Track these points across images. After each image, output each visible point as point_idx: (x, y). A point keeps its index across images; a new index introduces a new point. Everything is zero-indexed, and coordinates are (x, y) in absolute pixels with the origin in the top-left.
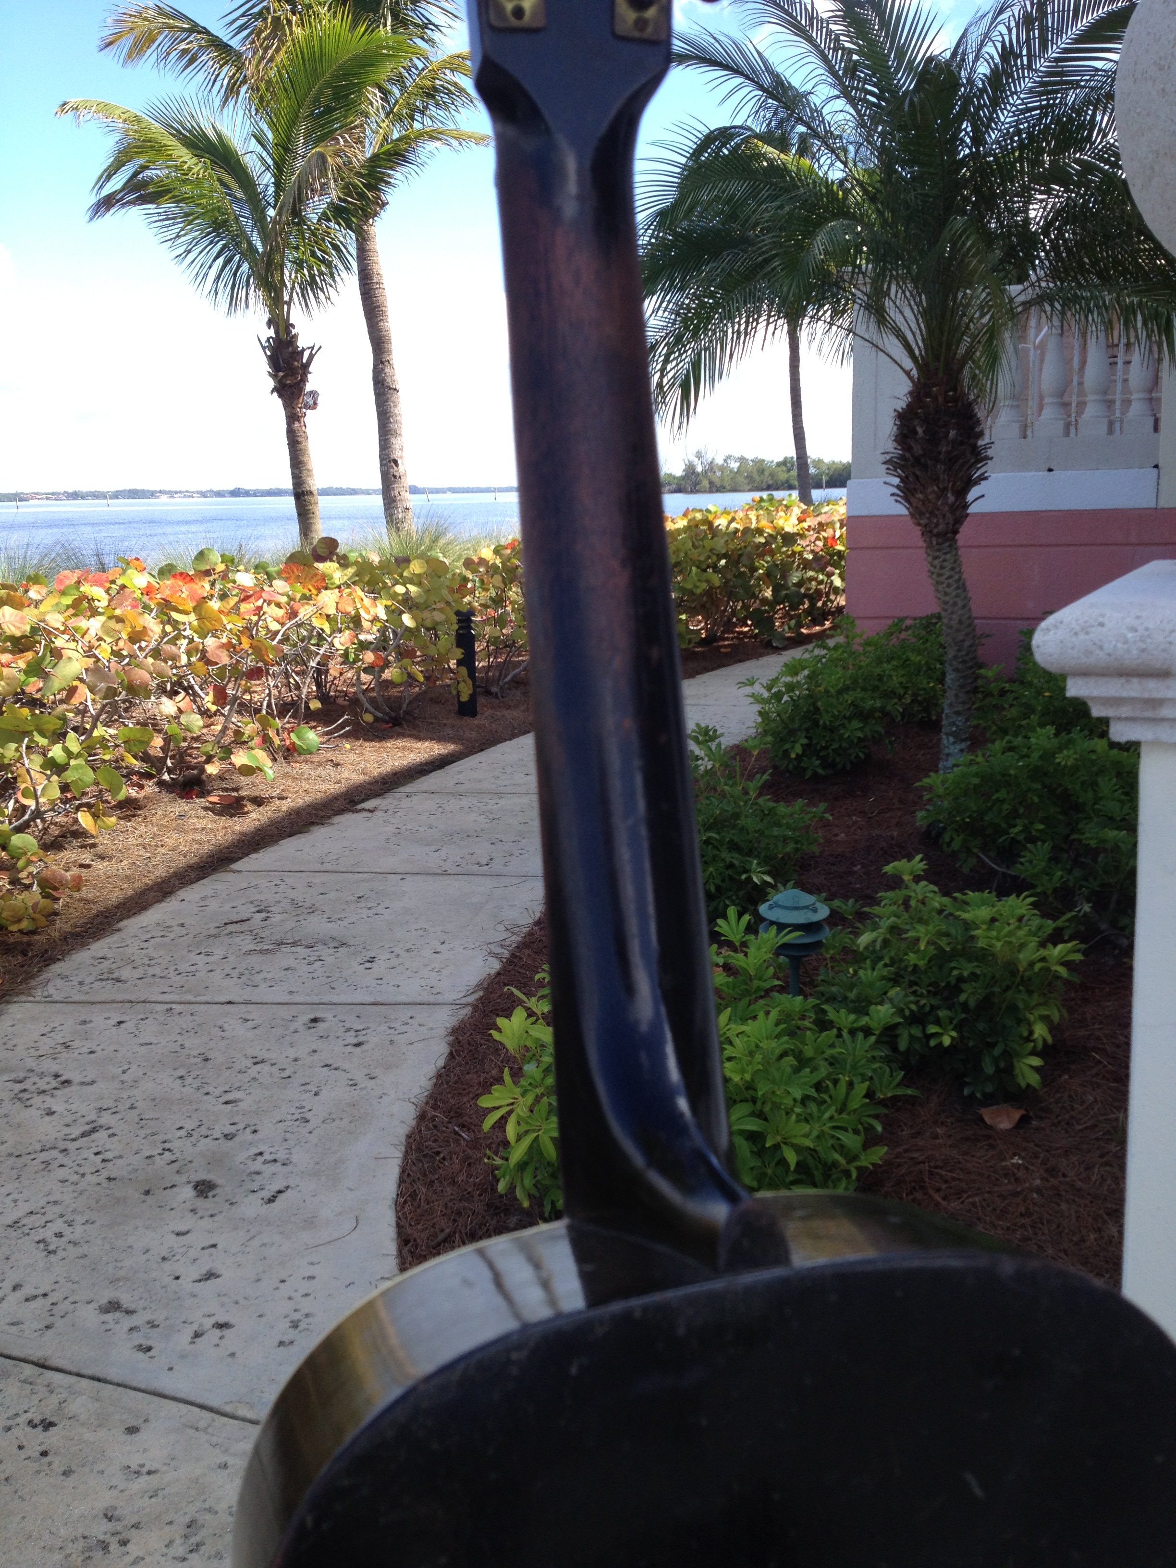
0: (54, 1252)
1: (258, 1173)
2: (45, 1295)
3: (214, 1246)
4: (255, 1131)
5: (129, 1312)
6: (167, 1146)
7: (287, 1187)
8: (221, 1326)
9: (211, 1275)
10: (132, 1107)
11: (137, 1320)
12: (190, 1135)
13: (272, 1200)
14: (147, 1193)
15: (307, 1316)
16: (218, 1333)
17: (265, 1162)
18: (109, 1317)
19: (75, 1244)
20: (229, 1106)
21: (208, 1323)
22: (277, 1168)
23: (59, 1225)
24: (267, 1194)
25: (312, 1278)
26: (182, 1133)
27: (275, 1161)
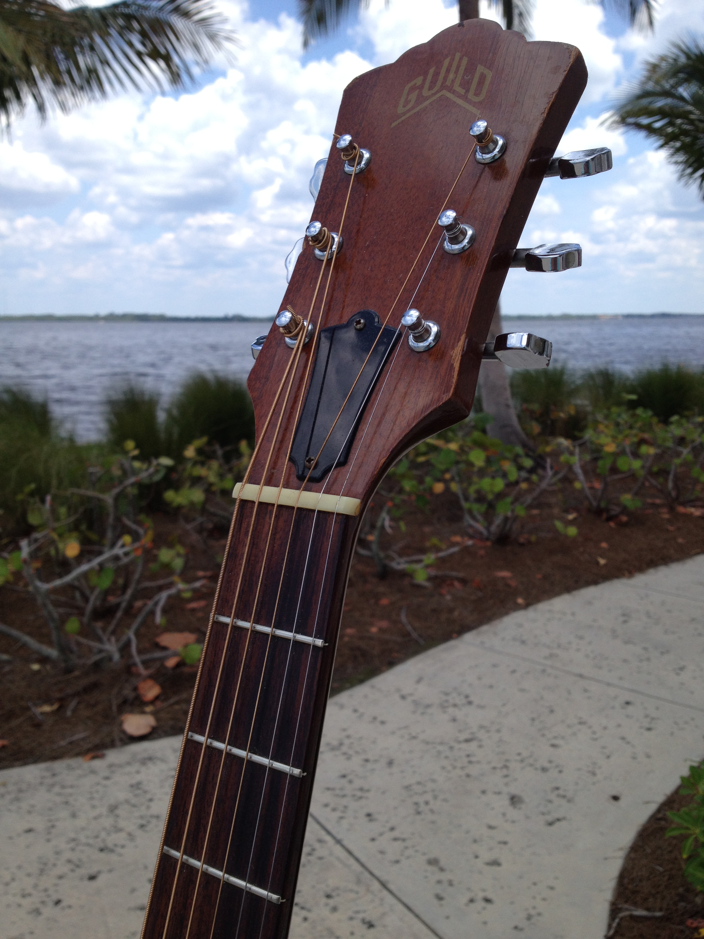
0: (419, 813)
1: (550, 801)
2: (404, 840)
3: (505, 843)
4: (560, 772)
5: (442, 870)
6: (508, 764)
7: (564, 818)
8: (488, 900)
9: (496, 863)
10: (498, 731)
11: (445, 877)
12: (522, 761)
13: (551, 824)
14: (484, 792)
15: (539, 914)
16: (483, 904)
17: (558, 796)
18: (431, 868)
19: (432, 811)
20: (552, 749)
21: (481, 895)
22: (563, 802)
23: (428, 797)
24: (550, 818)
25: (552, 888)
26: (518, 758)
27: (564, 797)
